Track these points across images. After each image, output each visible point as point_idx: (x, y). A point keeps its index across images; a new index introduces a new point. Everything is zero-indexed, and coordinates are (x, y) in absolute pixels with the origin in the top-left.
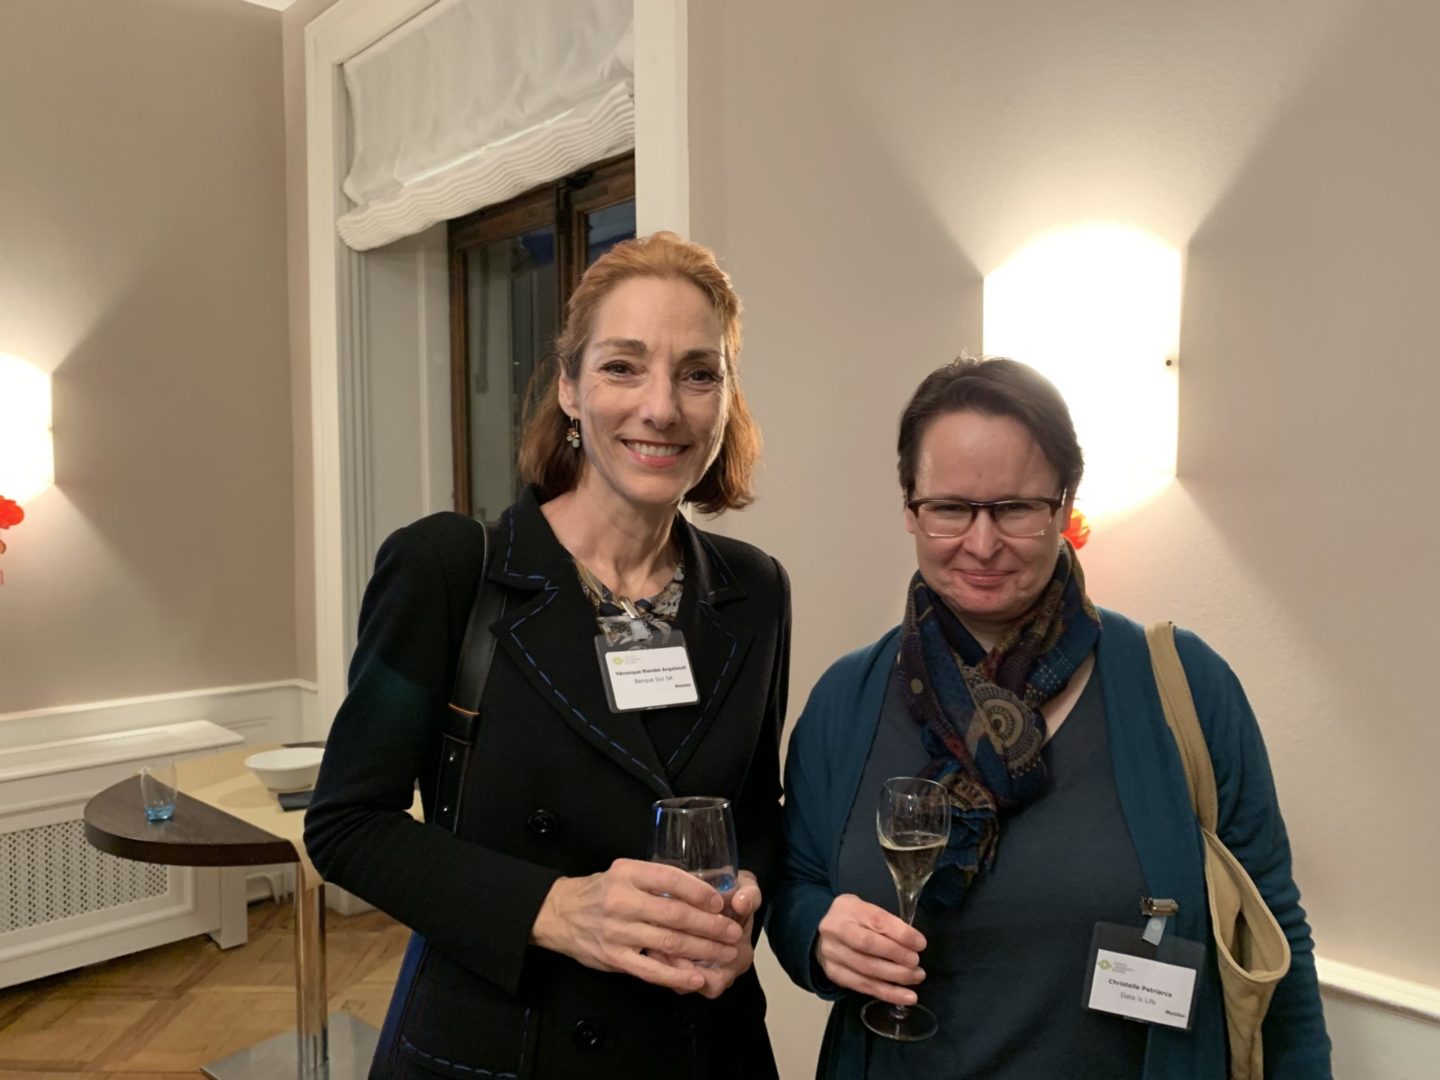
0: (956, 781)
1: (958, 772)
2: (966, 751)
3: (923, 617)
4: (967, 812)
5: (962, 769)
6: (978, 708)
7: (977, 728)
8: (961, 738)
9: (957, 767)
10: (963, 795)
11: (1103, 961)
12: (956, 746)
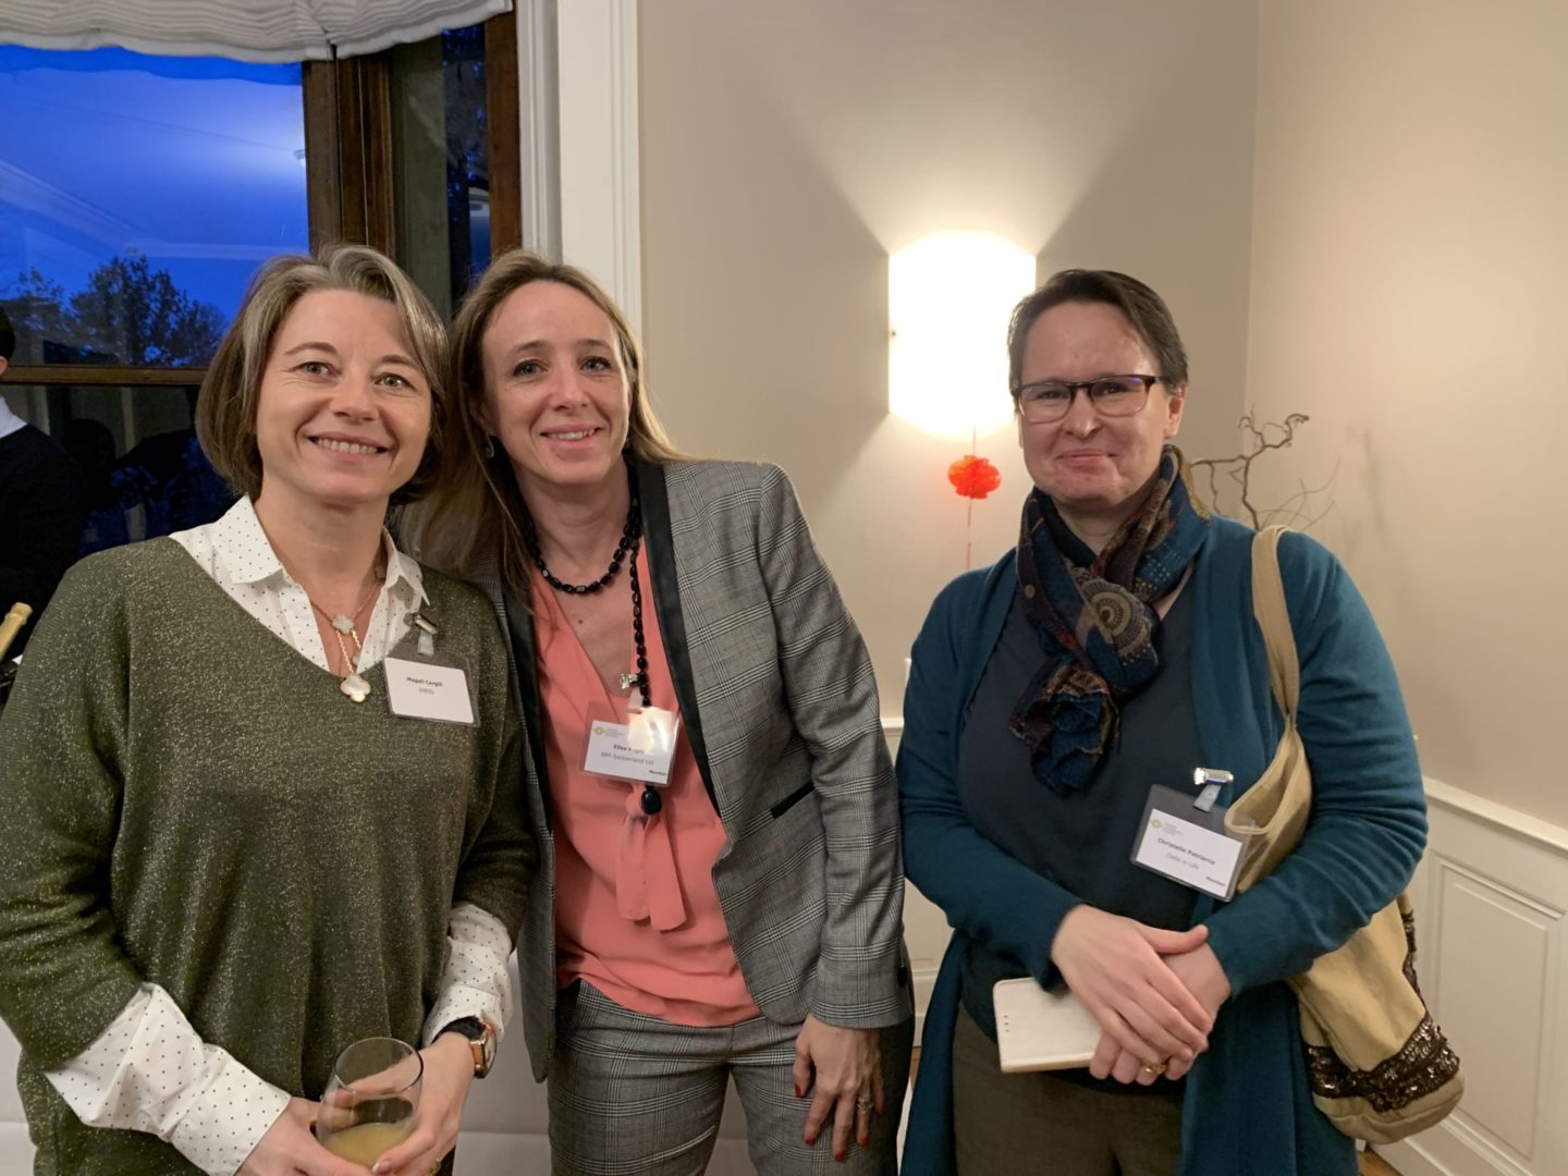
0: (1071, 673)
1: (1073, 664)
2: (1078, 644)
3: (1033, 530)
4: (1082, 698)
5: (1075, 662)
6: (1087, 603)
7: (1087, 620)
8: (1072, 632)
9: (1069, 661)
10: (1078, 684)
11: (1155, 821)
12: (1068, 641)
